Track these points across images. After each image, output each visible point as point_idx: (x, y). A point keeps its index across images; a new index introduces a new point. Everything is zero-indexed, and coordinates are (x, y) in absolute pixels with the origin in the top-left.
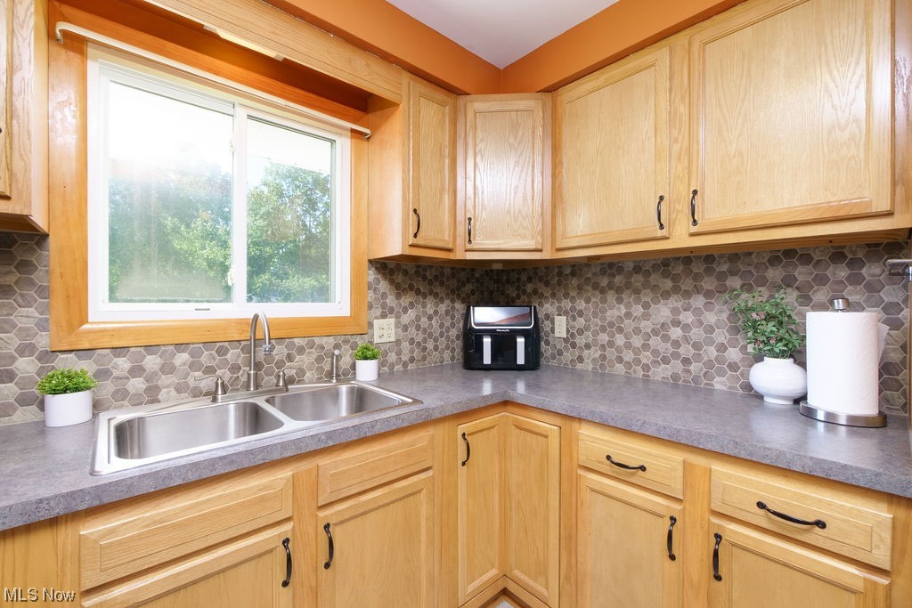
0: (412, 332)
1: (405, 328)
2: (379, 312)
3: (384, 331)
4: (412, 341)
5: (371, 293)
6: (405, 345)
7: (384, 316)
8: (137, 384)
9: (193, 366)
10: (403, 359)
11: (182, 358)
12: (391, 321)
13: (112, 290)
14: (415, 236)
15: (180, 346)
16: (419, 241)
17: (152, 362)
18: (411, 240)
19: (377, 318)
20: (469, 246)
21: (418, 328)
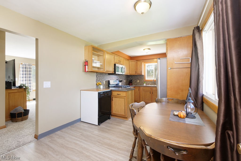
9: (151, 83)
13: (147, 78)
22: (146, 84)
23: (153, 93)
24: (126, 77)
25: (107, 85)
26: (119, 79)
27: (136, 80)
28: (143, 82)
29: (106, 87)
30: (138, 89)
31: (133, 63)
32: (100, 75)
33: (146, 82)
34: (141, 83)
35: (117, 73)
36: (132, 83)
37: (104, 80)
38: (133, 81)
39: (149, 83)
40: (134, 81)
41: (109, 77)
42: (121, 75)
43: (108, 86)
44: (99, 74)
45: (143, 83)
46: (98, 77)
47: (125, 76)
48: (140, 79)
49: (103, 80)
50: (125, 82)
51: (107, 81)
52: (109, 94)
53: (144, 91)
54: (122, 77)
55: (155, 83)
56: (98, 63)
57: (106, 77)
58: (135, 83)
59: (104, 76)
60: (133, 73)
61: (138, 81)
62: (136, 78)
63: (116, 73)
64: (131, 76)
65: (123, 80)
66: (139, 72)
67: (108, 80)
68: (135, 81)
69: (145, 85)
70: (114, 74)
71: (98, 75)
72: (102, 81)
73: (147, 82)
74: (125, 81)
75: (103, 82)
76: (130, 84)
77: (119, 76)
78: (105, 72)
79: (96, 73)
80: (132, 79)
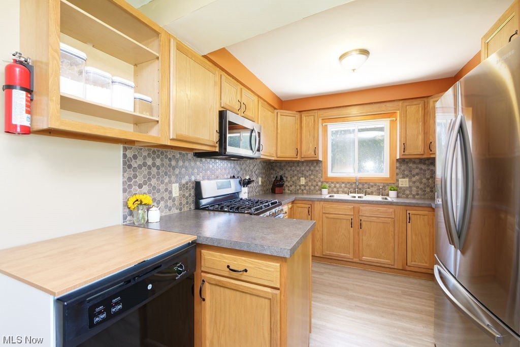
0: (418, 184)
1: (414, 182)
2: (401, 176)
3: (404, 183)
4: (417, 187)
5: (398, 170)
6: (414, 189)
7: (403, 178)
8: (335, 190)
9: (346, 187)
10: (413, 193)
11: (343, 185)
12: (407, 180)
13: (332, 170)
14: (404, 152)
15: (343, 183)
16: (406, 153)
17: (338, 185)
18: (403, 153)
19: (400, 178)
20: (431, 153)
21: (421, 183)
22: (331, 189)
23: (364, 224)
24: (264, 168)
25: (192, 199)
26: (240, 175)
27: (296, 178)
28: (319, 184)
29: (186, 209)
30: (306, 210)
31: (287, 119)
32: (153, 159)
33: (327, 185)
34: (312, 188)
35: (230, 150)
36: (282, 186)
37: (173, 179)
38: (284, 179)
39: (341, 187)
40: (289, 179)
41: (198, 168)
42: (248, 161)
43: (192, 207)
44: (145, 154)
45: (317, 187)
46: (140, 167)
47: (260, 165)
48: (308, 174)
49: (166, 181)
50: (260, 183)
51: (191, 185)
52: (180, 272)
53: (327, 218)
54: (251, 168)
55: (360, 189)
56: (116, 87)
57: (182, 167)
58: (293, 187)
59: (173, 163)
60: (288, 155)
61: (303, 181)
62: (295, 172)
63: (225, 149)
64: (279, 164)
65: (254, 179)
66: (307, 152)
67: (193, 179)
68: (294, 179)
69: (325, 194)
70: (219, 153)
71: (135, 157)
72: (162, 187)
73: (333, 185)
74: (260, 179)
75: (166, 190)
76: (277, 189)
77: (242, 161)
78: (169, 143)
79: (125, 149)
80: (281, 173)
